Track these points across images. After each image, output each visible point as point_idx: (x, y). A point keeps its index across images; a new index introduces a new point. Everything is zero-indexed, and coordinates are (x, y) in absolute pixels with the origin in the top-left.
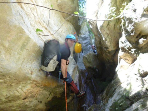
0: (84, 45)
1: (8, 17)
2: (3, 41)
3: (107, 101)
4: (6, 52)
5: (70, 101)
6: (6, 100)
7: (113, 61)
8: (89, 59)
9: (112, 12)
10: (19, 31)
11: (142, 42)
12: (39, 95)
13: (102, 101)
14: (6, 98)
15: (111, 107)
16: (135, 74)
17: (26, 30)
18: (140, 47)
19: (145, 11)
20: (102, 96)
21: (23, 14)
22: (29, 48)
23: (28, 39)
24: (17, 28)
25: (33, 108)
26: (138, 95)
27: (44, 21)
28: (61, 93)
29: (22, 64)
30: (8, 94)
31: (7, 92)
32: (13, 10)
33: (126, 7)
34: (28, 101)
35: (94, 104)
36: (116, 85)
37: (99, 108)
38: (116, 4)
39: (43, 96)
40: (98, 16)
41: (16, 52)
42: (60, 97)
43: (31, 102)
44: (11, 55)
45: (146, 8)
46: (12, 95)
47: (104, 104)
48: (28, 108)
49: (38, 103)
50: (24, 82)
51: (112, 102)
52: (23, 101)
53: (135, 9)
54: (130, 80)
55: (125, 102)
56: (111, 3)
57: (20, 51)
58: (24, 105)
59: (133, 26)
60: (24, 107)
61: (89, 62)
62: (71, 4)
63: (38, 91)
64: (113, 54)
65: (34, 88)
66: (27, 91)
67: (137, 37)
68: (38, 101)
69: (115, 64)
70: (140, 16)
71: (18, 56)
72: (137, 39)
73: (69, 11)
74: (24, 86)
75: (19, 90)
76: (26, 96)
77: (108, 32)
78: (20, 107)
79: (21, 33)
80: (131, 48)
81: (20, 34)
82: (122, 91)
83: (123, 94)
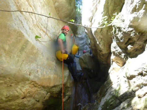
0: (81, 45)
1: (9, 22)
2: (4, 45)
3: (100, 101)
4: (6, 55)
5: (66, 100)
6: (7, 99)
7: (107, 63)
8: (85, 60)
9: (104, 21)
10: (18, 35)
11: (130, 48)
12: (37, 94)
13: (96, 101)
14: (6, 98)
15: (103, 106)
16: (124, 77)
17: (25, 34)
18: (129, 52)
19: (131, 22)
20: (96, 95)
21: (22, 18)
22: (28, 51)
23: (27, 42)
24: (17, 32)
25: (31, 107)
26: (126, 95)
27: (42, 25)
28: (58, 92)
29: (21, 65)
30: (8, 94)
31: (7, 92)
32: (13, 15)
33: (117, 17)
34: (26, 100)
35: (88, 103)
36: (108, 85)
37: (93, 107)
38: (108, 13)
39: (40, 96)
40: (92, 22)
41: (16, 54)
42: (56, 96)
43: (29, 101)
44: (11, 57)
45: (132, 21)
46: (12, 95)
47: (98, 104)
48: (26, 107)
49: (36, 102)
50: (22, 83)
51: (104, 102)
52: (22, 100)
53: (124, 20)
54: (120, 81)
55: (115, 102)
56: (104, 11)
57: (19, 53)
58: (23, 104)
59: (122, 34)
60: (22, 106)
61: (85, 63)
62: (68, 6)
63: (36, 91)
64: (106, 57)
65: (32, 88)
66: (25, 91)
67: (126, 44)
68: (36, 101)
69: (108, 66)
70: (128, 27)
71: (17, 59)
72: (126, 46)
73: (66, 13)
74: (23, 87)
75: (19, 90)
76: (25, 96)
77: (101, 37)
78: (19, 106)
79: (20, 36)
80: (121, 53)
81: (20, 38)
82: (112, 91)
83: (113, 95)
